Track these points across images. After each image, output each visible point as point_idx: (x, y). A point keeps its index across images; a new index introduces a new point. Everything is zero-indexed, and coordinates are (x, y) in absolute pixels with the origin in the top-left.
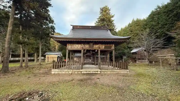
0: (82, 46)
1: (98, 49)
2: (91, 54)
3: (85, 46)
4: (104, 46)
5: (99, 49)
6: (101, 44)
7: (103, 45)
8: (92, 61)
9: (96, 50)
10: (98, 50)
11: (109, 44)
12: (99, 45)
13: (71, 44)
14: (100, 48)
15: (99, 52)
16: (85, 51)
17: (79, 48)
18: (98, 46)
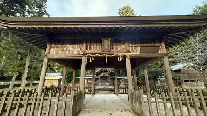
0: (84, 48)
1: (124, 54)
2: (108, 74)
3: (90, 48)
4: (139, 48)
5: (126, 54)
6: (132, 44)
7: (135, 45)
8: (110, 85)
9: (119, 56)
10: (124, 57)
11: (151, 43)
12: (126, 44)
13: (58, 46)
14: (130, 52)
15: (128, 62)
16: (91, 61)
17: (76, 52)
18: (123, 47)
